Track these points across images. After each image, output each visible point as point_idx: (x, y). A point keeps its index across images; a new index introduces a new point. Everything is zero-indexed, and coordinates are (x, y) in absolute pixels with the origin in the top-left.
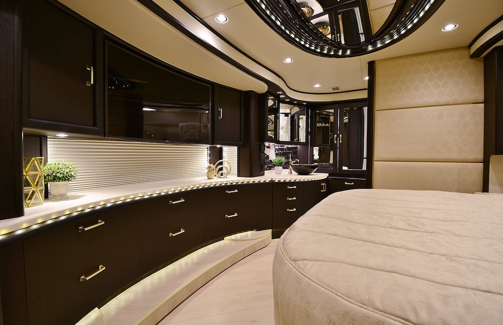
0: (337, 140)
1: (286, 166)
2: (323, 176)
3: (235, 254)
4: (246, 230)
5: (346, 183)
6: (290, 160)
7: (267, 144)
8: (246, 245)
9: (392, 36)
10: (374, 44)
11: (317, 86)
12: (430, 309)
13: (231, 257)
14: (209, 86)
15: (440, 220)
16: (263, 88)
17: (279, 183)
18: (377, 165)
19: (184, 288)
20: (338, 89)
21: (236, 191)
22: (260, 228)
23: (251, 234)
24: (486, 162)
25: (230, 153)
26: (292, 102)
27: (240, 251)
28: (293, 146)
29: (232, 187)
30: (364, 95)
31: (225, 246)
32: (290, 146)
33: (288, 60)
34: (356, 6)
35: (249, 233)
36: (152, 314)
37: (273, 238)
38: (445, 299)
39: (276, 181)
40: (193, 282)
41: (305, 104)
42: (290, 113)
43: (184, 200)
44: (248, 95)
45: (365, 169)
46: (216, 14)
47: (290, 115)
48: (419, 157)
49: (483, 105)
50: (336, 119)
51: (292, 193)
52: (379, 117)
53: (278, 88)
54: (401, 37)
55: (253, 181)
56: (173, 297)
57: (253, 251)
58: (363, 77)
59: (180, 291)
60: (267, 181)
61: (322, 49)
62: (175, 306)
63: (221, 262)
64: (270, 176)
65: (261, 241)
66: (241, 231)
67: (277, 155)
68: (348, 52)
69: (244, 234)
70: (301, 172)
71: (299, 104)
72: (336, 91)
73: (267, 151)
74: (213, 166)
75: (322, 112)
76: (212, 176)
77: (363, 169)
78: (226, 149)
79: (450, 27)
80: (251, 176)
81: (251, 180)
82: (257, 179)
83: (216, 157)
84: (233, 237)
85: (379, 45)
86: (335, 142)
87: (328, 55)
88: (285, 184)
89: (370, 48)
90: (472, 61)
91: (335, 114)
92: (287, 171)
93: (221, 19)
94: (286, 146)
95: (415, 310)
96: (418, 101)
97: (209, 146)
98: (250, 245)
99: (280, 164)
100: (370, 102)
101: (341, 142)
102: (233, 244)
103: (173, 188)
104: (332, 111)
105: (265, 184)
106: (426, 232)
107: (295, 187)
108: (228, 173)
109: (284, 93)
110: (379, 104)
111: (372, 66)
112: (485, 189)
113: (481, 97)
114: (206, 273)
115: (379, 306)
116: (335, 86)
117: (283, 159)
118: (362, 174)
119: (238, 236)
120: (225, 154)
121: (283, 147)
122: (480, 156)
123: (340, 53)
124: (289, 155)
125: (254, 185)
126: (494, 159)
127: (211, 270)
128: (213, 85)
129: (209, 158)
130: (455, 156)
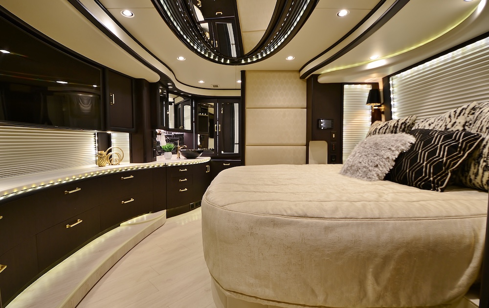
0: (217, 129)
1: (175, 151)
2: (207, 159)
3: (137, 236)
4: (141, 214)
5: (224, 164)
6: (178, 146)
7: (158, 131)
8: (145, 227)
9: (257, 57)
10: (246, 60)
11: (201, 82)
12: (291, 209)
13: (134, 239)
14: (99, 70)
15: (288, 179)
16: (155, 78)
17: (172, 167)
18: (248, 149)
19: (94, 273)
20: (217, 86)
21: (132, 177)
22: (155, 210)
23: (147, 217)
24: (307, 145)
25: (120, 141)
26: (179, 93)
27: (141, 233)
28: (179, 133)
29: (127, 173)
30: (238, 94)
31: (121, 231)
32: (177, 133)
33: (181, 58)
34: (229, 22)
35: (145, 216)
36: (69, 301)
37: (168, 217)
38: (296, 205)
39: (169, 165)
40: (101, 266)
41: (190, 95)
42: (174, 102)
43: (80, 189)
44: (139, 83)
45: (238, 152)
46: (123, 8)
47: (173, 104)
48: (273, 142)
49: (306, 109)
50: (215, 111)
51: (183, 175)
52: (249, 113)
53: (170, 81)
54: (263, 59)
55: (147, 166)
56: (86, 283)
57: (152, 231)
58: (236, 80)
59: (91, 276)
60: (161, 166)
61: (210, 55)
62: (87, 291)
63: (125, 244)
64: (161, 161)
65: (158, 221)
66: (136, 216)
67: (167, 141)
68: (228, 62)
69: (140, 217)
70: (188, 156)
71: (185, 95)
72: (216, 88)
73: (158, 138)
74: (104, 153)
75: (202, 104)
76: (103, 163)
77: (235, 152)
78: (115, 136)
79: (290, 58)
80: (145, 161)
81: (146, 165)
82: (151, 165)
83: (105, 144)
84: (129, 222)
85: (249, 61)
86: (216, 131)
87: (213, 61)
88: (177, 167)
89: (243, 62)
90: (301, 81)
91: (215, 107)
92: (176, 156)
93: (127, 13)
94: (173, 133)
95: (285, 211)
96: (272, 104)
97: (96, 131)
98: (149, 226)
99: (170, 150)
100: (242, 100)
101: (220, 130)
102: (130, 228)
103: (68, 177)
104: (213, 104)
105: (159, 168)
106: (282, 185)
107: (186, 170)
108: (121, 160)
109: (173, 85)
110: (249, 103)
111: (243, 73)
112: (307, 162)
113: (305, 105)
114: (113, 257)
115: (272, 213)
116: (215, 84)
117: (172, 145)
118: (236, 156)
119: (135, 220)
120: (113, 141)
121: (170, 134)
122: (305, 142)
123: (222, 61)
124: (178, 141)
125: (149, 170)
126: (311, 143)
127: (116, 253)
128: (104, 69)
129: (97, 145)
130: (292, 142)
